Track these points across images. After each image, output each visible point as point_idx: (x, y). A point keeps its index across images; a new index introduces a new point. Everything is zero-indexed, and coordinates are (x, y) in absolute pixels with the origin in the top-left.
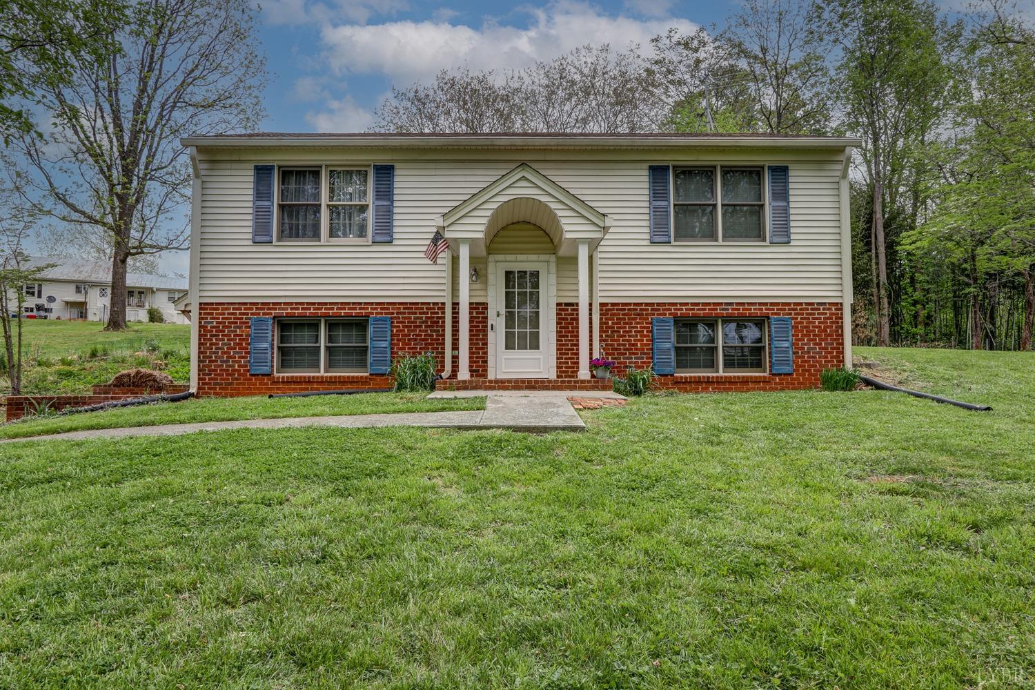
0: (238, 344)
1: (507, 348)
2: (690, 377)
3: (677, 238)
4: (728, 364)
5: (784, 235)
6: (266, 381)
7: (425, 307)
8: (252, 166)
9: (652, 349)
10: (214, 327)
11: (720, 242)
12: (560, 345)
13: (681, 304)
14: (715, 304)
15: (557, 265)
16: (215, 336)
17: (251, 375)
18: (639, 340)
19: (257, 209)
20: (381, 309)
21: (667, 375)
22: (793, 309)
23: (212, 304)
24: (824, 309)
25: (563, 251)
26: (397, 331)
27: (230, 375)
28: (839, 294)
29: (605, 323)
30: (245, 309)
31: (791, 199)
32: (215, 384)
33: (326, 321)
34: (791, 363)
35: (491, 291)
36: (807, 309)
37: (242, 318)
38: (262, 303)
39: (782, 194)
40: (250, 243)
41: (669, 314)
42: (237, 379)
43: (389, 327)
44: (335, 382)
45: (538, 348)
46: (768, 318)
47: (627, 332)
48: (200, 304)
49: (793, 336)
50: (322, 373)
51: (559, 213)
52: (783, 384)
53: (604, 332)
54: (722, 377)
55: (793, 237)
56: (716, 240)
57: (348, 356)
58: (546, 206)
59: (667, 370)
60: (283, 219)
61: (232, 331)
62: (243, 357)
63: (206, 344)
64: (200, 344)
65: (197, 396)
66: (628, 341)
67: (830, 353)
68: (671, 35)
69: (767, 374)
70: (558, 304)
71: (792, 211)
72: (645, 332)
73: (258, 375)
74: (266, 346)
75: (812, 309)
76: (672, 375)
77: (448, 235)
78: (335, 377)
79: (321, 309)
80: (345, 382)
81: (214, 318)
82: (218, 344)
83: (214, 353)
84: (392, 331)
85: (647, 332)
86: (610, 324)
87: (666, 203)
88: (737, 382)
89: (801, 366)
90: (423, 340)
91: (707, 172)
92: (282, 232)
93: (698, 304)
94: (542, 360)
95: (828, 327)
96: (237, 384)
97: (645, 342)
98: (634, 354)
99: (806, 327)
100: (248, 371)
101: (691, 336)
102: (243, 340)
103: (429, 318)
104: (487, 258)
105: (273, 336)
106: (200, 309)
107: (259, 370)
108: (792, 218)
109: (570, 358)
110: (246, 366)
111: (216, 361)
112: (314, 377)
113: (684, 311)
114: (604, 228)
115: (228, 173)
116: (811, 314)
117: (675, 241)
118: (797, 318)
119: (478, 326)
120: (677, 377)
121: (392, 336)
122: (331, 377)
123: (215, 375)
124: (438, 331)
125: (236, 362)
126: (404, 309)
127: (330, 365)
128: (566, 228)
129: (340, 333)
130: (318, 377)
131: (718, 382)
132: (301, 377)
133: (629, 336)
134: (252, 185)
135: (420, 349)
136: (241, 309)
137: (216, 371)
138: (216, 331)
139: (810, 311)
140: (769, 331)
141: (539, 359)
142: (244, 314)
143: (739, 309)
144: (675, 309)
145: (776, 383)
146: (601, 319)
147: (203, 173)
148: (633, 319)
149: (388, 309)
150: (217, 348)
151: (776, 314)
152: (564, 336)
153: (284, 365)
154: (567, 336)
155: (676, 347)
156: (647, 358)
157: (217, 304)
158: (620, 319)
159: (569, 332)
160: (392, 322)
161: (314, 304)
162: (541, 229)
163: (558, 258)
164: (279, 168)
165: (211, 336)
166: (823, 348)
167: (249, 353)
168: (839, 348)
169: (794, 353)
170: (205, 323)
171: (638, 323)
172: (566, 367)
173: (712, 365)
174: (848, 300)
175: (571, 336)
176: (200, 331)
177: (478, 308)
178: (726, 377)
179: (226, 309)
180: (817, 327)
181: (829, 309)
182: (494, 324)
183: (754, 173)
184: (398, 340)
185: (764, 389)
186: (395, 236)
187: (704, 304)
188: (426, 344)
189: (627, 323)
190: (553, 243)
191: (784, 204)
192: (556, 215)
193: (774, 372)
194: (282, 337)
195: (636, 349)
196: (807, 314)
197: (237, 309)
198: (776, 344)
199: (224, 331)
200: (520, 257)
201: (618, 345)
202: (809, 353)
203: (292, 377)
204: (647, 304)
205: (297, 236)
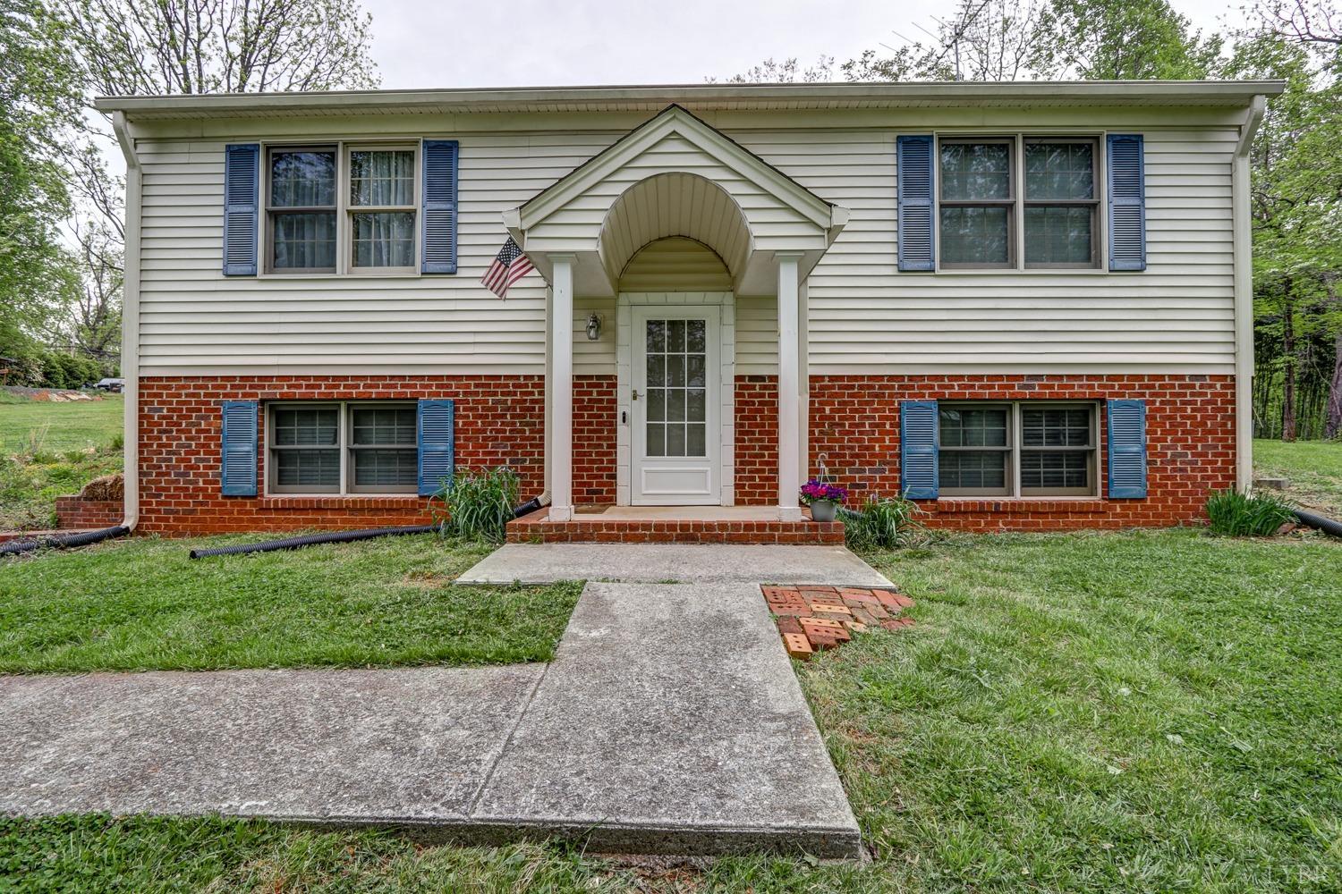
0: (203, 446)
1: (649, 453)
2: (966, 504)
3: (945, 262)
4: (1029, 481)
5: (1134, 256)
6: (248, 508)
7: (511, 382)
8: (222, 146)
9: (900, 456)
10: (164, 417)
11: (1021, 269)
12: (741, 448)
13: (951, 378)
14: (1009, 377)
15: (737, 309)
16: (165, 431)
17: (225, 497)
18: (877, 440)
19: (232, 220)
20: (437, 386)
21: (924, 501)
22: (1148, 387)
23: (160, 379)
24: (1201, 386)
25: (747, 285)
26: (464, 424)
27: (191, 497)
28: (1229, 360)
29: (818, 410)
30: (214, 387)
31: (1148, 192)
32: (166, 512)
33: (349, 406)
34: (1144, 480)
35: (623, 356)
36: (1173, 386)
37: (208, 403)
38: (242, 377)
39: (1132, 184)
40: (220, 276)
41: (930, 395)
42: (201, 504)
43: (450, 417)
44: (362, 509)
45: (702, 453)
46: (1103, 401)
47: (857, 425)
48: (141, 379)
49: (1147, 432)
50: (343, 494)
51: (743, 203)
52: (1127, 516)
53: (817, 426)
54: (1020, 505)
55: (1150, 259)
56: (1014, 266)
57: (389, 463)
58: (718, 188)
59: (926, 491)
60: (276, 235)
61: (193, 424)
62: (211, 468)
63: (151, 445)
64: (140, 446)
65: (139, 531)
66: (857, 440)
67: (1210, 462)
68: (867, 59)
69: (1097, 498)
70: (738, 378)
71: (1149, 215)
72: (888, 427)
73: (236, 497)
74: (247, 449)
75: (1181, 386)
76: (934, 500)
77: (530, 246)
78: (362, 501)
79: (338, 387)
80: (378, 509)
81: (163, 403)
82: (171, 445)
83: (165, 460)
84: (456, 424)
85: (891, 425)
86: (827, 411)
87: (925, 202)
88: (1047, 513)
89: (1160, 486)
90: (509, 439)
91: (1000, 146)
92: (276, 257)
93: (980, 378)
94: (709, 473)
95: (1209, 418)
96: (203, 512)
97: (887, 443)
98: (869, 463)
99: (1170, 417)
100: (220, 490)
101: (965, 432)
102: (212, 438)
103: (518, 402)
104: (616, 299)
105: (260, 431)
106: (141, 387)
107: (236, 488)
108: (1149, 226)
109: (758, 471)
110: (216, 482)
111: (168, 474)
112: (326, 502)
113: (956, 390)
114: (829, 230)
115: (184, 159)
116: (1178, 395)
117: (941, 268)
118: (1153, 402)
119: (601, 416)
120: (943, 504)
121: (455, 432)
122: (354, 502)
123: (166, 496)
124: (534, 424)
125: (200, 475)
126: (477, 386)
127: (358, 479)
128: (756, 231)
129: (373, 426)
130: (333, 501)
131: (1014, 513)
132: (305, 501)
133: (861, 433)
134: (222, 179)
135: (503, 454)
136: (207, 387)
137: (168, 489)
138: (167, 424)
139: (1177, 390)
140: (1105, 425)
141: (705, 472)
142: (212, 395)
143: (1052, 387)
144: (940, 387)
145: (1115, 515)
146: (812, 403)
147: (142, 159)
148: (867, 403)
149: (449, 386)
150: (168, 453)
151: (1117, 394)
152: (747, 433)
153: (282, 479)
154: (753, 433)
155: (940, 452)
156: (891, 471)
157: (168, 379)
158: (845, 403)
159: (757, 426)
160: (456, 409)
161: (326, 378)
162: (708, 247)
163: (737, 298)
164: (268, 148)
165: (159, 432)
166: (1200, 455)
167: (219, 460)
168: (1227, 455)
169: (1148, 463)
170: (149, 410)
171: (876, 410)
172: (750, 486)
173: (1001, 481)
174: (1246, 371)
175: (760, 433)
176: (141, 424)
177: (601, 385)
178: (1028, 504)
179: (183, 387)
180: (1189, 417)
181: (1211, 386)
182: (628, 412)
183: (1081, 149)
184: (467, 439)
185: (1095, 526)
186: (461, 262)
187: (990, 377)
188: (512, 446)
189: (856, 411)
190: (729, 272)
191: (1135, 201)
192: (736, 206)
193: (1113, 495)
194: (278, 432)
195: (872, 455)
196: (1172, 395)
197: (201, 387)
198: (1116, 446)
199: (180, 424)
200: (673, 297)
201: (842, 448)
202: (1174, 462)
203: (291, 501)
204: (891, 378)
205: (302, 264)
